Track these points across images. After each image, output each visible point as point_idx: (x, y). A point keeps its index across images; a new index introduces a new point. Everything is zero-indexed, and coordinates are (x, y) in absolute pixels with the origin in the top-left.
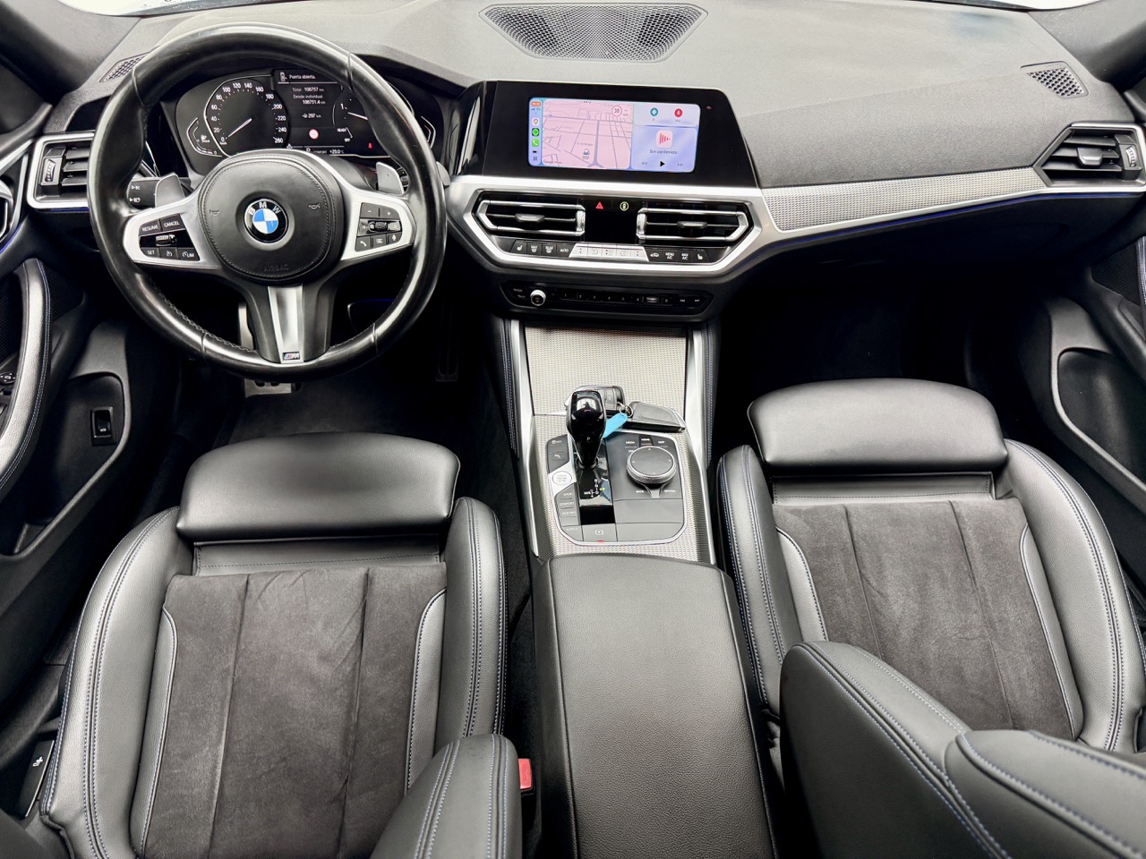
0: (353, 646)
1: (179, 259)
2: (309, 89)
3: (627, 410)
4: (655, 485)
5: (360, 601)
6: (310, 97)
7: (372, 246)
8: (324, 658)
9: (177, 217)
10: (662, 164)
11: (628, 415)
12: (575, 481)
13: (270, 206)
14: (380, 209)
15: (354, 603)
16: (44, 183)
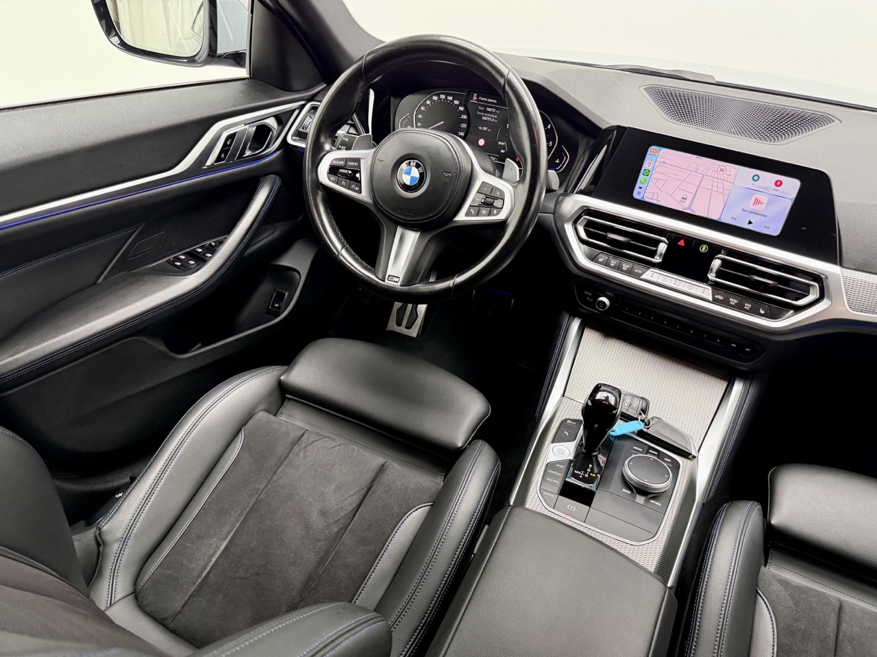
0: (347, 514)
1: (349, 189)
2: (489, 109)
3: (646, 421)
4: (642, 491)
5: (368, 482)
6: (489, 115)
7: (478, 214)
8: (323, 513)
9: (358, 160)
10: (750, 223)
11: (646, 425)
12: (572, 458)
13: (418, 166)
14: (493, 188)
15: (364, 482)
16: (301, 130)
